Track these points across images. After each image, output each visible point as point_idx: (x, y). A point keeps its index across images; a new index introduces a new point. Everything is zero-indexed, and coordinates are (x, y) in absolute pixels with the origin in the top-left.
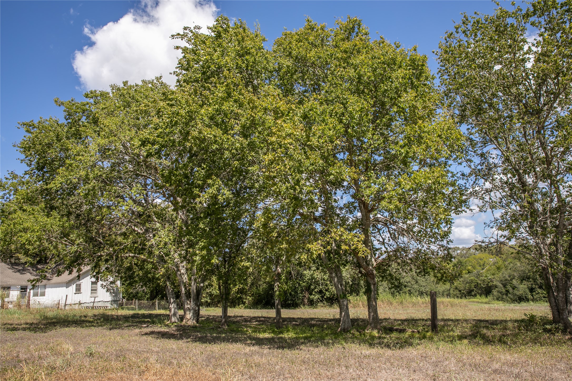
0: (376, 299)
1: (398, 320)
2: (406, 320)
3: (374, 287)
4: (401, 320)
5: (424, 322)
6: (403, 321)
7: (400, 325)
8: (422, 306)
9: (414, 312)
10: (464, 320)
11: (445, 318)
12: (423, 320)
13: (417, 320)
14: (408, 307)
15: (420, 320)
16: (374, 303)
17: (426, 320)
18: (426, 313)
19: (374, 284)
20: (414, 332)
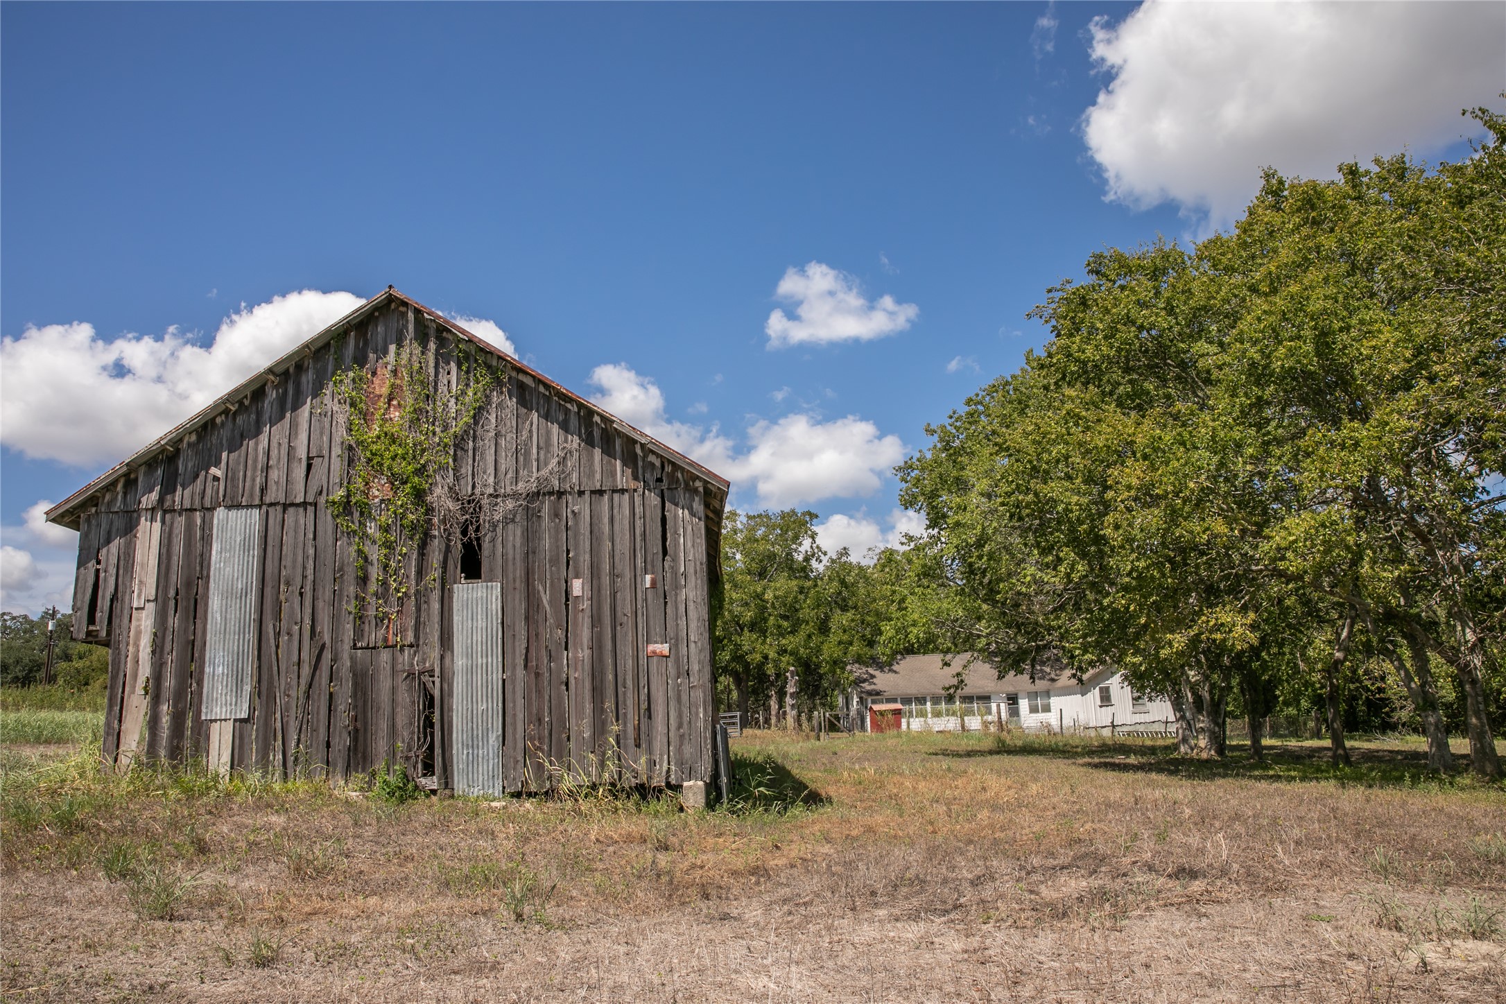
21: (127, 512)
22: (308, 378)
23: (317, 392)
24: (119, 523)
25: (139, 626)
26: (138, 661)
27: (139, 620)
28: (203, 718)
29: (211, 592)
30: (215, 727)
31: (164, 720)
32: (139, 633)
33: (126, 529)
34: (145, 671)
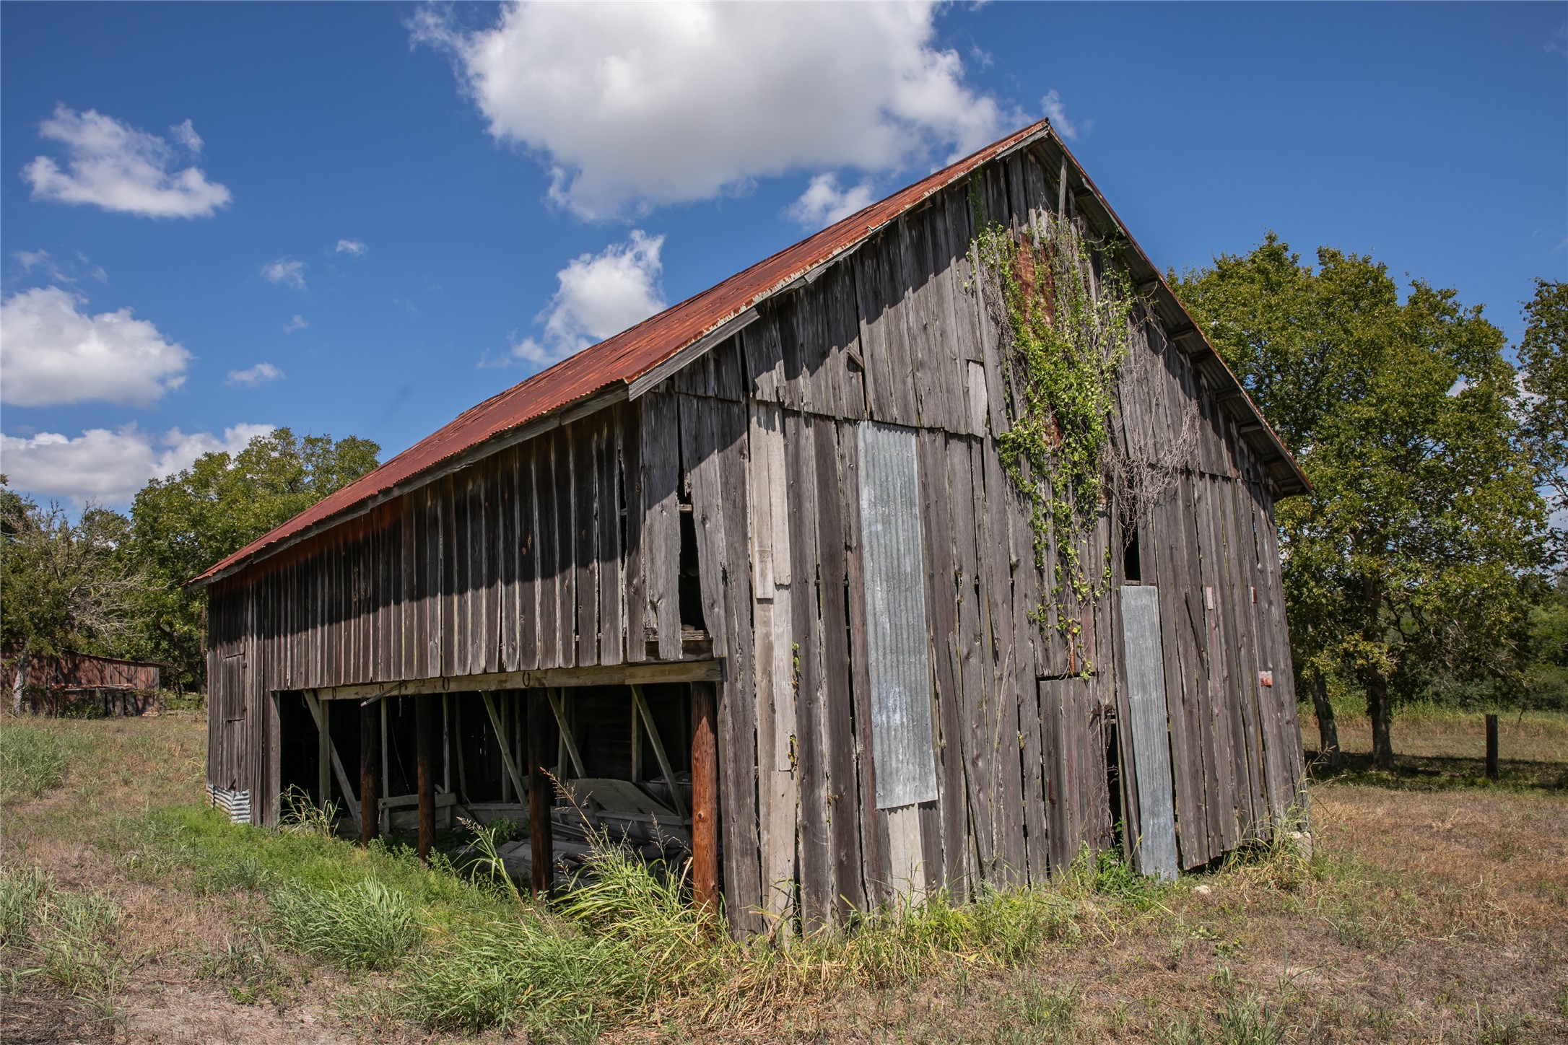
0: (1387, 722)
1: (1423, 758)
2: (1437, 759)
3: (1385, 703)
4: (1428, 758)
5: (1474, 764)
6: (1431, 760)
7: (1427, 765)
8: (1470, 731)
9: (1451, 744)
10: (1551, 764)
11: (1517, 758)
12: (1471, 760)
13: (1459, 759)
14: (1433, 731)
15: (1466, 759)
16: (1384, 727)
17: (1477, 761)
18: (1478, 748)
19: (1385, 699)
20: (1454, 776)
21: (723, 400)
22: (945, 223)
23: (962, 253)
24: (712, 423)
25: (767, 635)
26: (773, 705)
27: (766, 623)
28: (879, 806)
29: (868, 576)
30: (895, 821)
31: (824, 817)
32: (769, 648)
33: (723, 435)
34: (787, 725)
